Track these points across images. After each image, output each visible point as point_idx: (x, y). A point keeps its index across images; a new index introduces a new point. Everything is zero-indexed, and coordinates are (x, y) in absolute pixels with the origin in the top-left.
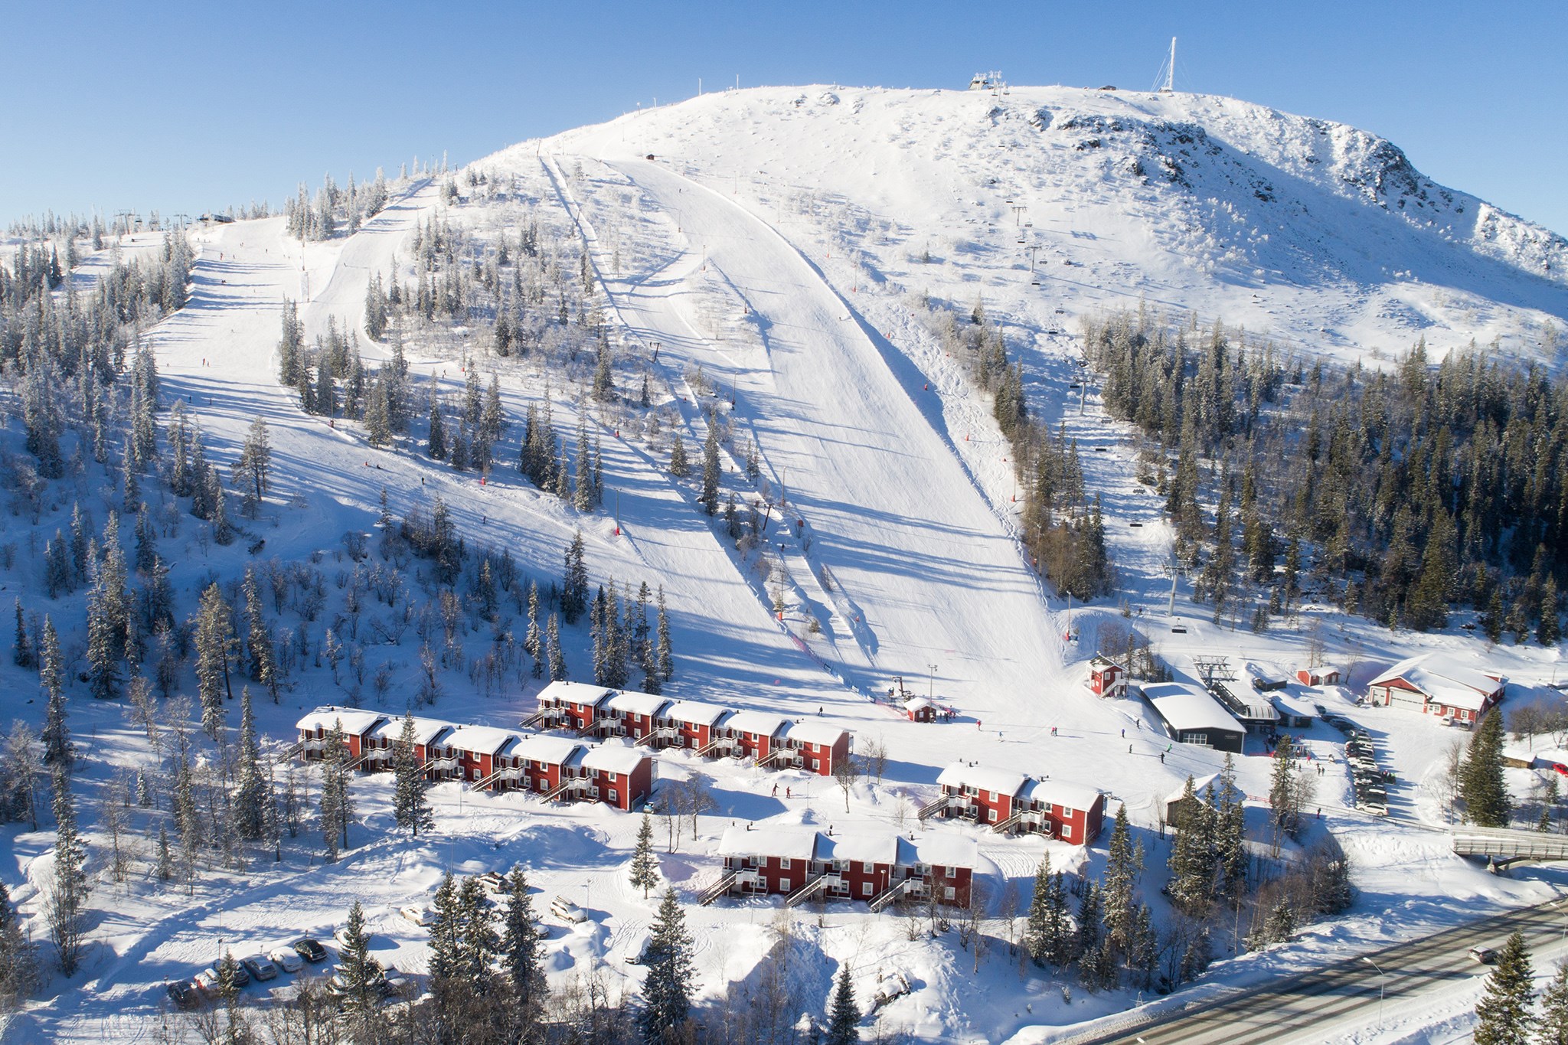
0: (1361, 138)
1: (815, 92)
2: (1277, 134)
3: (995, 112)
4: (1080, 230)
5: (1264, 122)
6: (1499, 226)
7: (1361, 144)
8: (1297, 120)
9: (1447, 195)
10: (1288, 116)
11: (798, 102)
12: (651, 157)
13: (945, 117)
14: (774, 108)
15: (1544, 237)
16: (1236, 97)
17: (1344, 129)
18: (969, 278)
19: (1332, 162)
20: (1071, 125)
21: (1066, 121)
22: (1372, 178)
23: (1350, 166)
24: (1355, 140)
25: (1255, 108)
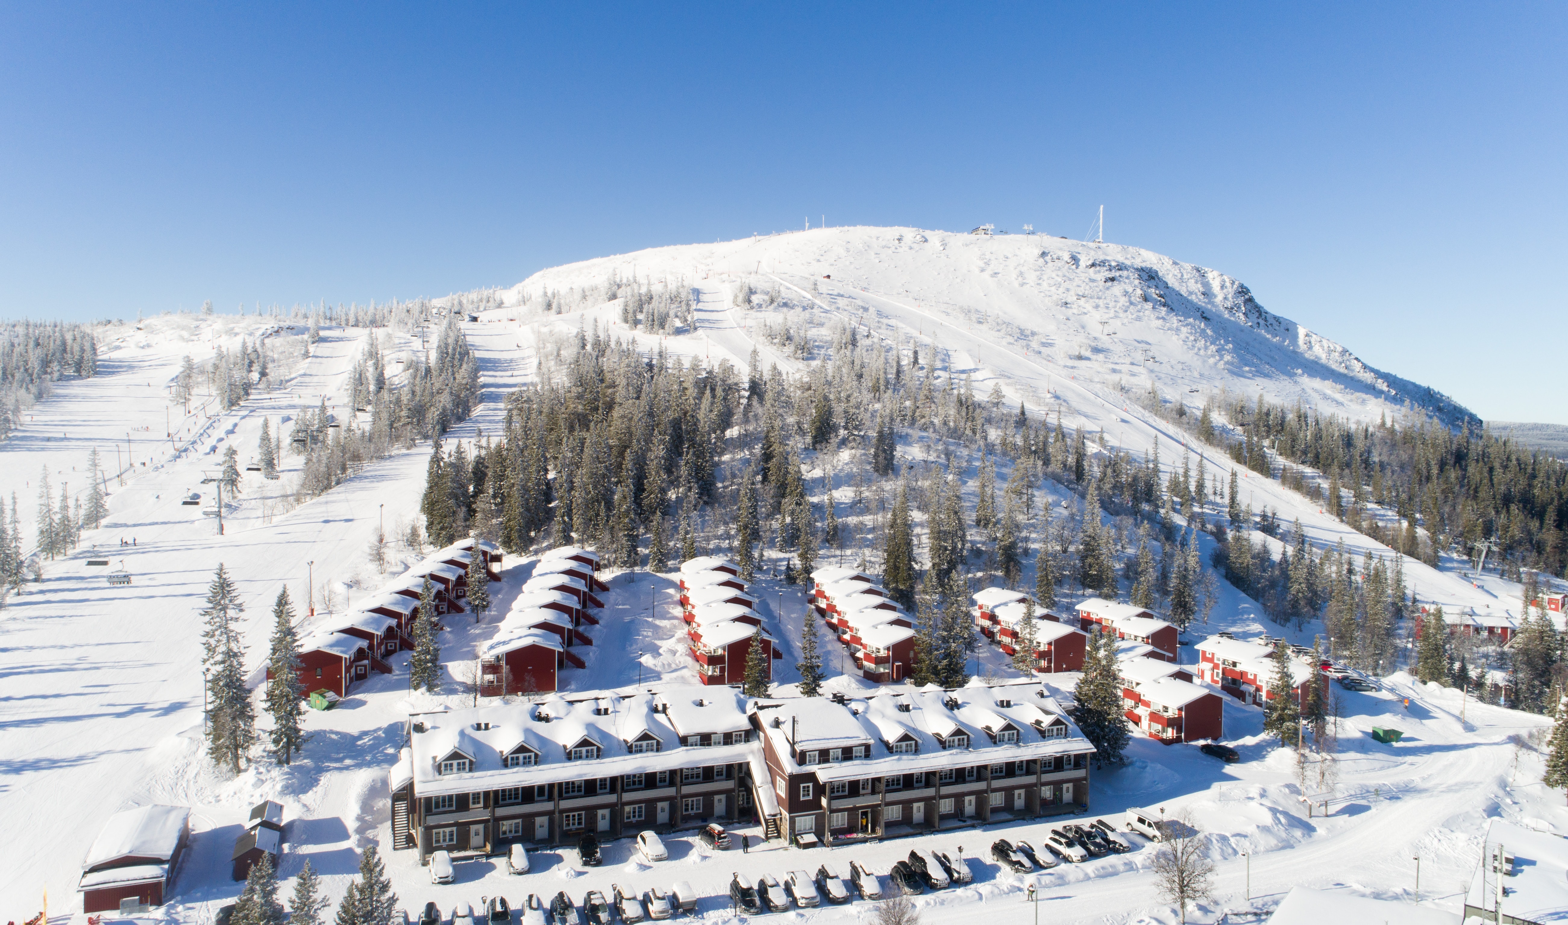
0: (1227, 280)
1: (910, 233)
2: (1179, 275)
3: (1044, 254)
4: (1139, 339)
5: (1169, 267)
6: (1313, 341)
7: (1228, 284)
8: (1188, 266)
9: (1277, 319)
10: (1182, 263)
11: (899, 240)
12: (829, 277)
13: (1009, 255)
14: (884, 243)
15: (1339, 349)
16: (1148, 248)
17: (1215, 273)
18: (1114, 371)
19: (1216, 296)
20: (1093, 265)
21: (1090, 262)
22: (1239, 307)
23: (1225, 298)
24: (1224, 281)
25: (1161, 257)
